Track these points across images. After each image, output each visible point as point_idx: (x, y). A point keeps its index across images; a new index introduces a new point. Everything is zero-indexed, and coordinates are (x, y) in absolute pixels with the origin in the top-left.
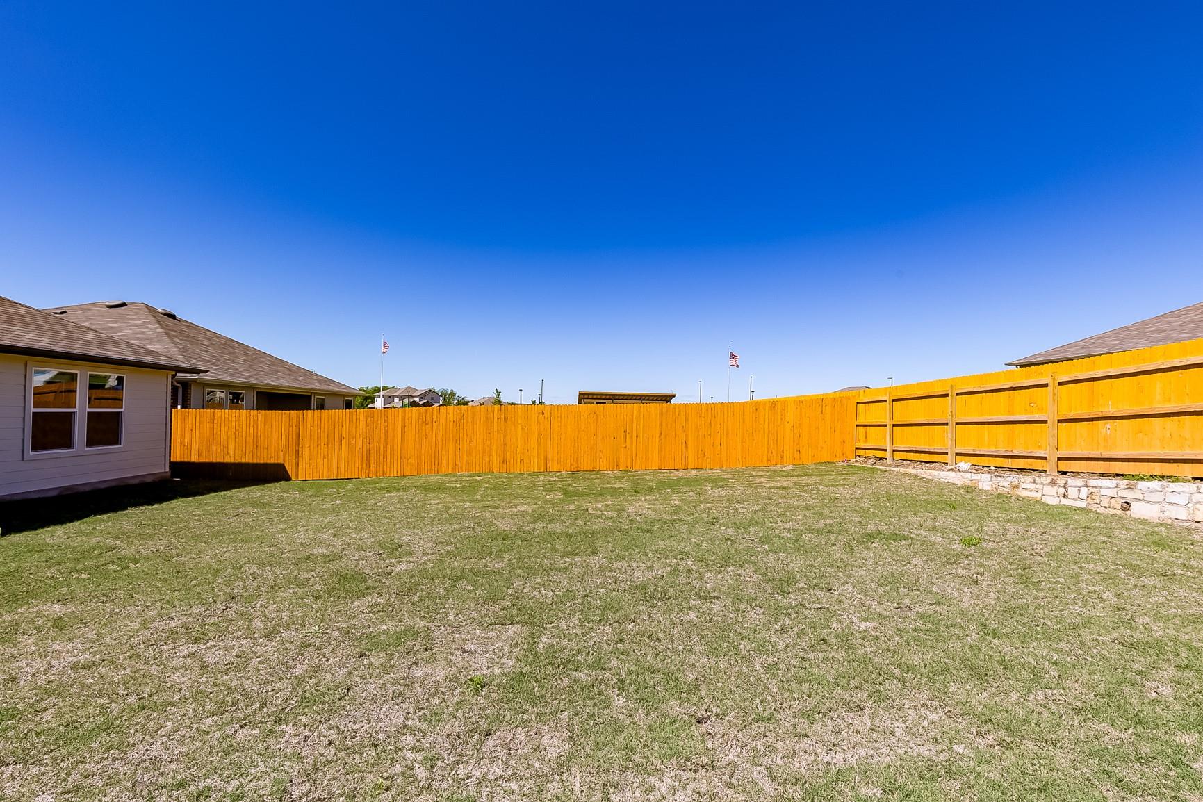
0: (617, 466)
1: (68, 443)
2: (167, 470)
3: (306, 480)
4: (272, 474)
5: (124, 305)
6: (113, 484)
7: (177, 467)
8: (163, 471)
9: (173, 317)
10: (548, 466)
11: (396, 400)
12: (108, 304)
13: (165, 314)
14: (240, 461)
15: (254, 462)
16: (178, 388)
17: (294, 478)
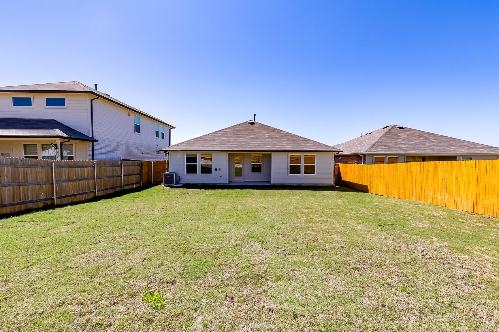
2: (333, 183)
3: (372, 194)
4: (363, 189)
6: (313, 185)
8: (331, 183)
9: (402, 128)
10: (475, 208)
13: (398, 128)
14: (359, 183)
15: (362, 184)
16: (362, 156)
17: (370, 192)
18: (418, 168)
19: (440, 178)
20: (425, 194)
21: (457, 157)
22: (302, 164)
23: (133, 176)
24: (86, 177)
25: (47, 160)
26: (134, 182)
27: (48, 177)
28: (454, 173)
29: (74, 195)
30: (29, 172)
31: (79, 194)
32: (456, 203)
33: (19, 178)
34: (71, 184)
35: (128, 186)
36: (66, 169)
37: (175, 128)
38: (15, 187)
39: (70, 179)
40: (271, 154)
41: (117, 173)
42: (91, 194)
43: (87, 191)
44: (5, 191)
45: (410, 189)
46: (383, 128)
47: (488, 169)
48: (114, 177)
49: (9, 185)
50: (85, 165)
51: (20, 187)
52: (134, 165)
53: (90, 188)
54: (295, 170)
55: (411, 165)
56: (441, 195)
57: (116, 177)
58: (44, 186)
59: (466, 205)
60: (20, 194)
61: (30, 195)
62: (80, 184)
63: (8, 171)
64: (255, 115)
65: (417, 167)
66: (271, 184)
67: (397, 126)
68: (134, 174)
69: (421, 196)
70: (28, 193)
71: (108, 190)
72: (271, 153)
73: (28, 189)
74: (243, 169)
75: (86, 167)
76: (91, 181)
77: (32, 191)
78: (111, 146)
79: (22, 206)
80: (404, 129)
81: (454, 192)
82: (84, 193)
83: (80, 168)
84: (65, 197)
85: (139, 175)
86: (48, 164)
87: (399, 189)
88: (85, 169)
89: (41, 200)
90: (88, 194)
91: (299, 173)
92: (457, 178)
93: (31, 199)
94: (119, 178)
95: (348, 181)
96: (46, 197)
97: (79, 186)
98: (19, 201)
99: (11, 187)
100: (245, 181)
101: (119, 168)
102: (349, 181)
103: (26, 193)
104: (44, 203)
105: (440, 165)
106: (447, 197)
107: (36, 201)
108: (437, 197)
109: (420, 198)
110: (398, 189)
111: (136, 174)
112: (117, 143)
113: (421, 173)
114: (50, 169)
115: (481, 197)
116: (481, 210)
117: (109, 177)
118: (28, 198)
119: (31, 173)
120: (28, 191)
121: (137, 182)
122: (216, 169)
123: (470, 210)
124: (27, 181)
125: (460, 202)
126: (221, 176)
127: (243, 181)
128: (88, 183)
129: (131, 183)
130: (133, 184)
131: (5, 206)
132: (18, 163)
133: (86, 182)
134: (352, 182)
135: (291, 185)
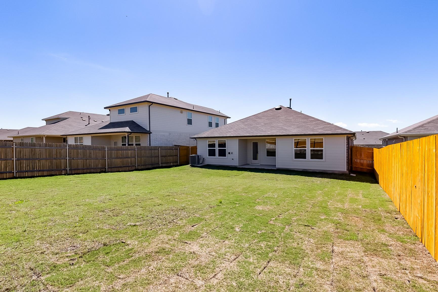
4: (378, 179)
6: (321, 171)
8: (344, 170)
17: (379, 183)
22: (308, 149)
23: (171, 157)
24: (129, 156)
25: (103, 146)
26: (172, 161)
27: (103, 155)
29: (121, 167)
30: (92, 153)
31: (124, 167)
33: (86, 155)
34: (118, 161)
35: (166, 164)
36: (116, 151)
37: (230, 118)
38: (85, 160)
39: (118, 157)
41: (155, 155)
42: (133, 167)
43: (130, 165)
44: (79, 162)
48: (153, 157)
49: (81, 159)
50: (129, 149)
51: (87, 160)
52: (171, 149)
53: (132, 163)
54: (300, 155)
57: (155, 157)
58: (101, 160)
60: (87, 164)
61: (92, 165)
62: (125, 161)
63: (81, 152)
64: (291, 100)
66: (276, 168)
68: (171, 156)
70: (91, 164)
71: (147, 166)
72: (275, 138)
73: (91, 161)
75: (129, 150)
76: (133, 159)
77: (94, 162)
78: (165, 136)
79: (88, 170)
82: (127, 166)
83: (125, 151)
84: (114, 167)
85: (177, 157)
86: (103, 148)
88: (129, 151)
89: (98, 168)
90: (131, 167)
91: (305, 157)
93: (93, 167)
94: (157, 158)
96: (102, 166)
97: (124, 161)
98: (86, 167)
99: (82, 160)
100: (261, 165)
101: (157, 151)
103: (90, 164)
104: (100, 170)
107: (96, 169)
111: (174, 156)
112: (170, 134)
114: (104, 151)
117: (148, 157)
118: (91, 167)
119: (93, 153)
120: (91, 163)
121: (175, 161)
122: (229, 153)
124: (91, 157)
126: (233, 159)
127: (259, 164)
128: (131, 161)
129: (168, 162)
130: (171, 163)
131: (79, 169)
132: (86, 148)
133: (129, 160)
135: (296, 170)
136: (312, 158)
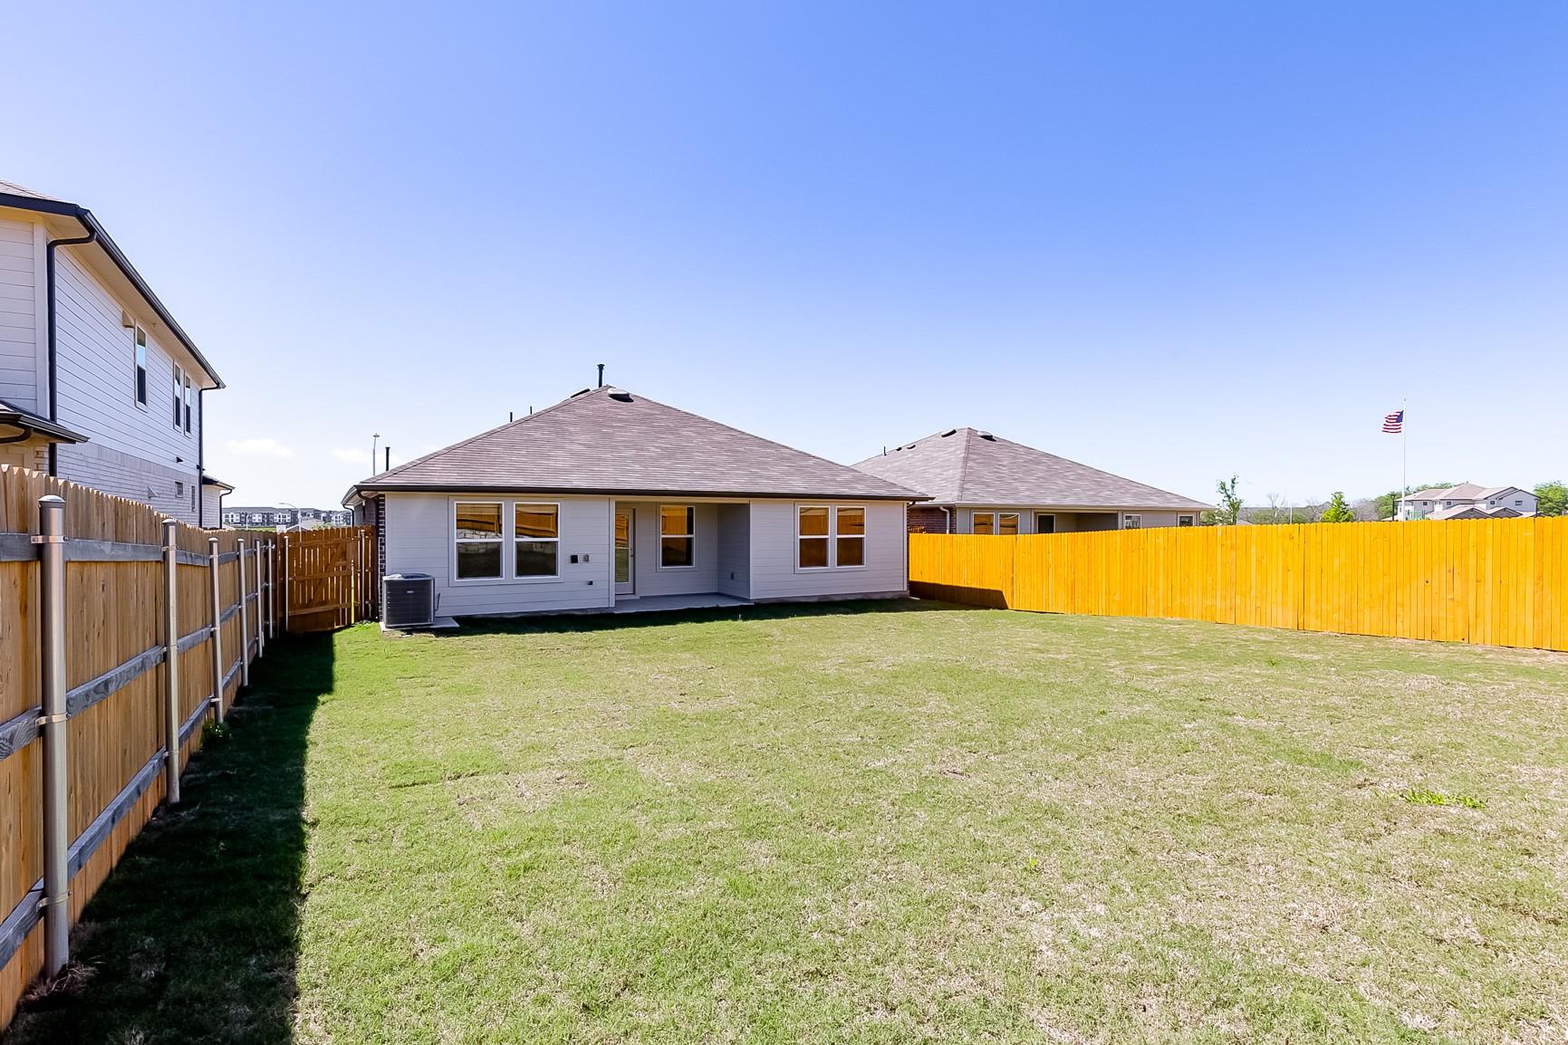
0: (1433, 632)
1: (823, 562)
2: (905, 589)
3: (1019, 611)
5: (954, 432)
6: (859, 597)
7: (915, 587)
8: (902, 589)
9: (989, 438)
10: (1301, 620)
11: (1438, 508)
12: (943, 434)
13: (983, 437)
14: (970, 586)
15: (981, 587)
16: (946, 513)
17: (1010, 608)
18: (1161, 540)
19: (1219, 561)
20: (1183, 601)
21: (1116, 515)
22: (832, 536)
28: (1253, 550)
32: (1258, 613)
40: (747, 506)
45: (1141, 592)
46: (944, 436)
47: (1325, 541)
54: (812, 553)
55: (1142, 535)
56: (1224, 598)
59: (1283, 617)
65: (1158, 538)
66: (749, 601)
67: (979, 433)
69: (1170, 605)
72: (747, 502)
74: (634, 556)
80: (995, 441)
81: (1253, 592)
87: (1108, 592)
92: (1259, 561)
95: (927, 581)
100: (641, 598)
102: (932, 582)
105: (1219, 534)
106: (1238, 602)
108: (1212, 605)
109: (1169, 610)
110: (1104, 594)
113: (1170, 553)
115: (1313, 596)
116: (1313, 623)
122: (574, 559)
123: (1291, 624)
125: (1269, 611)
126: (591, 583)
127: (633, 597)
134: (943, 584)
135: (803, 600)
136: (839, 564)
